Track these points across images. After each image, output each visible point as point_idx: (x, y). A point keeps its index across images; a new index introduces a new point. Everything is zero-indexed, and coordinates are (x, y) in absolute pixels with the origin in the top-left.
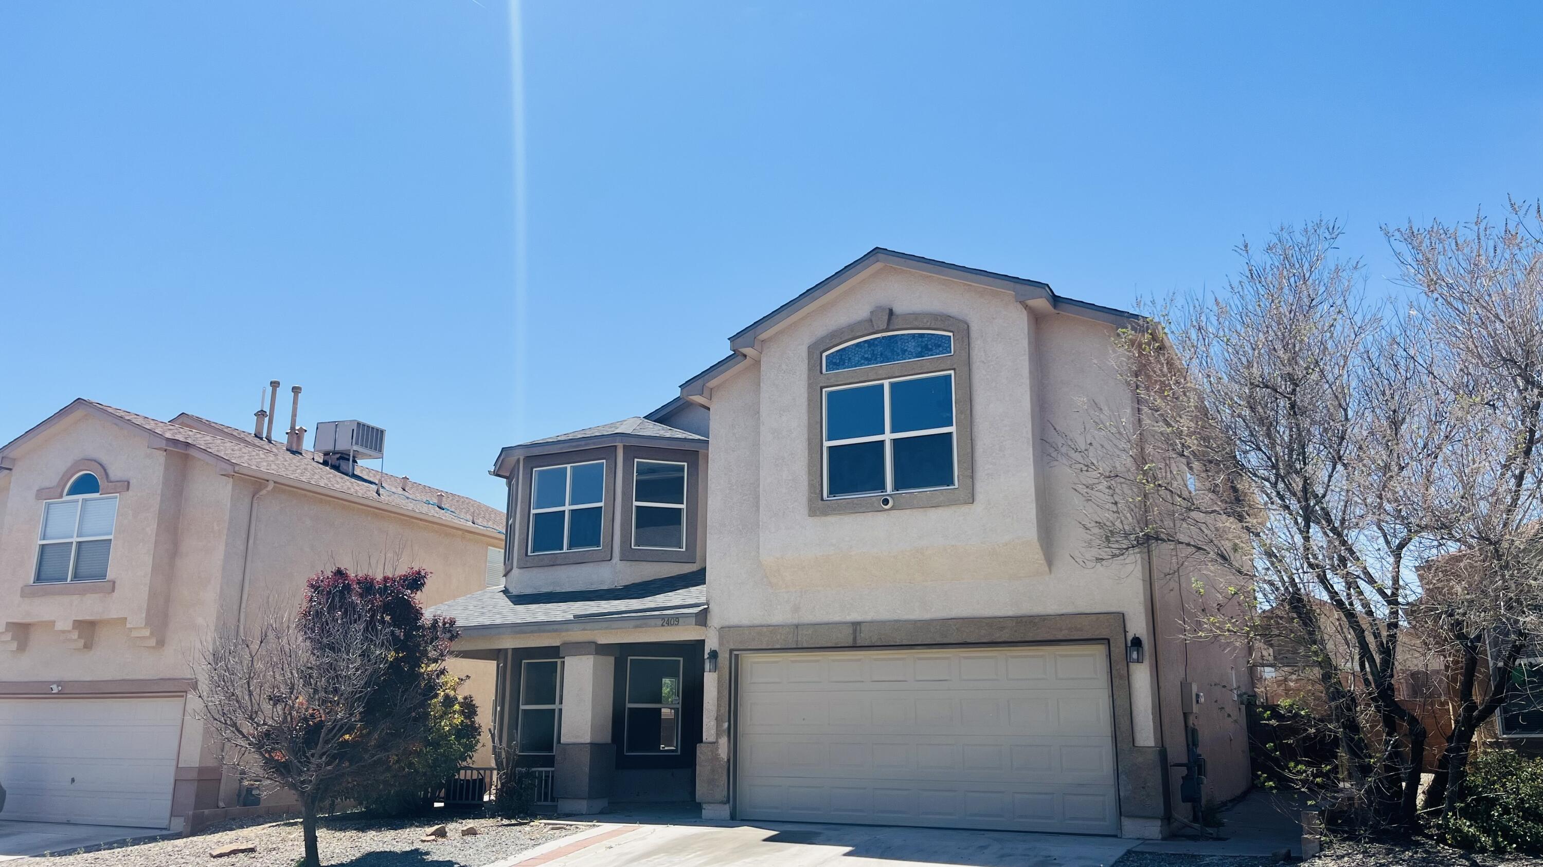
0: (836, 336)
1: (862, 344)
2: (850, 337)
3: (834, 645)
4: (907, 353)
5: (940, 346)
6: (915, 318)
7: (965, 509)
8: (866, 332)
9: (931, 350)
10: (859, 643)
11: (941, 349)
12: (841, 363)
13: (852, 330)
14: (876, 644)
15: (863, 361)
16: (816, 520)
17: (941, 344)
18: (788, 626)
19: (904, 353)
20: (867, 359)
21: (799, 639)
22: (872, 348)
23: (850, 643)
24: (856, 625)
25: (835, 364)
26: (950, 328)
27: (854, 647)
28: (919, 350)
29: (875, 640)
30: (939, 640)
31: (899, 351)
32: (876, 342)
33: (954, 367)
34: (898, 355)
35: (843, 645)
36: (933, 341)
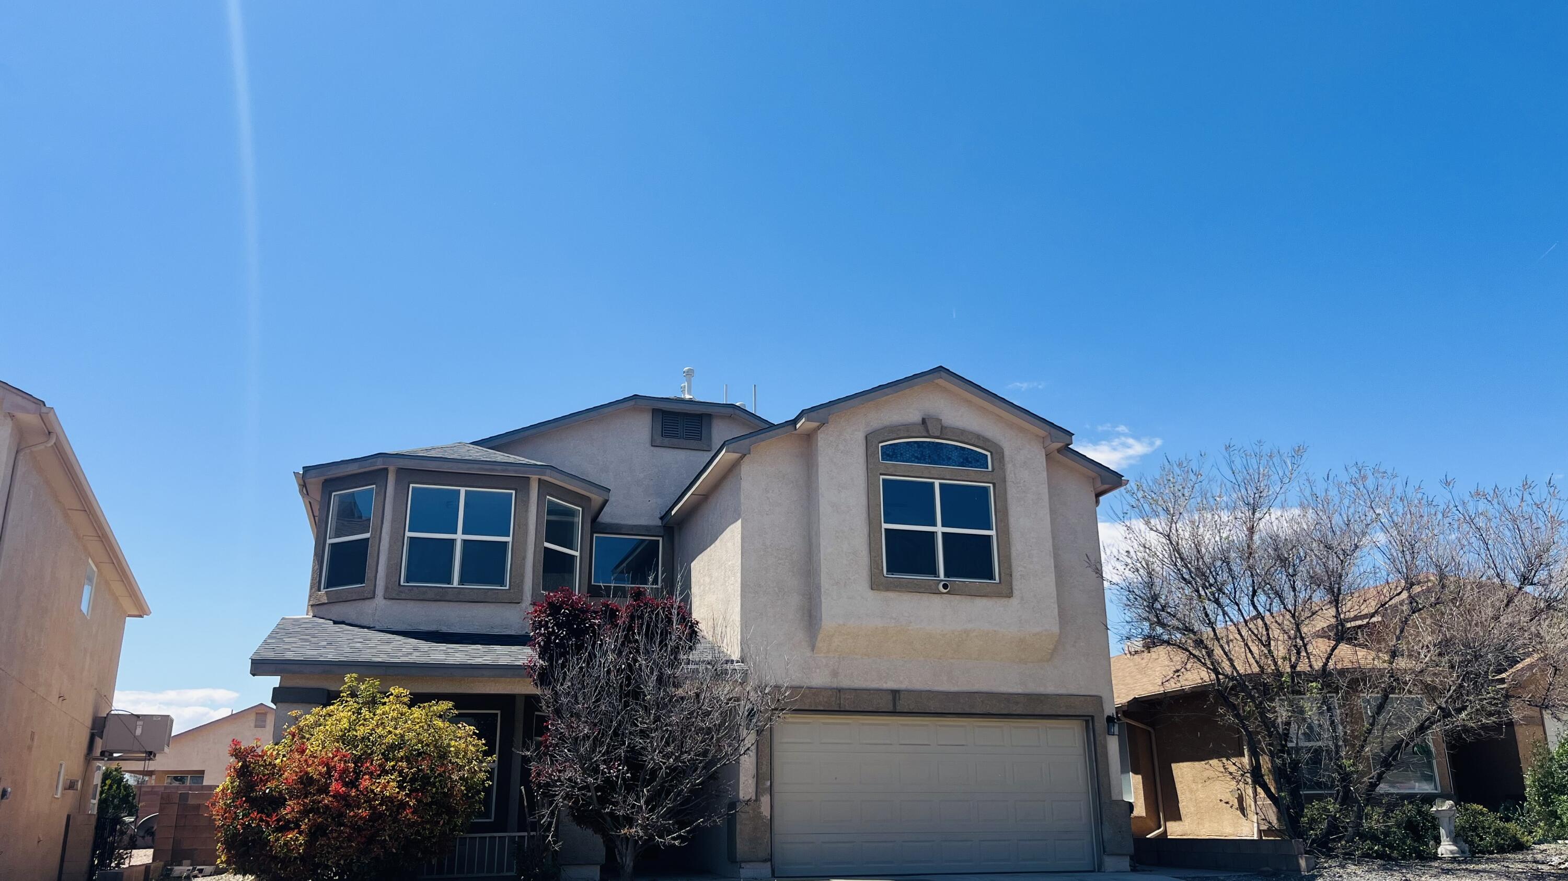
0: (894, 430)
1: (912, 443)
2: (906, 435)
3: (876, 710)
4: (951, 461)
5: (978, 461)
6: (961, 434)
7: (1004, 601)
8: (919, 435)
9: (971, 462)
10: (899, 709)
11: (979, 464)
12: (894, 456)
13: (907, 429)
14: (914, 711)
15: (913, 459)
16: (876, 593)
17: (980, 461)
18: (832, 689)
19: (948, 461)
20: (917, 458)
21: (842, 702)
22: (921, 449)
23: (891, 709)
24: (895, 693)
25: (888, 455)
26: (989, 449)
27: (894, 713)
28: (962, 460)
29: (913, 707)
30: (967, 710)
31: (944, 457)
32: (924, 445)
33: (994, 481)
34: (943, 460)
35: (883, 710)
36: (972, 455)
